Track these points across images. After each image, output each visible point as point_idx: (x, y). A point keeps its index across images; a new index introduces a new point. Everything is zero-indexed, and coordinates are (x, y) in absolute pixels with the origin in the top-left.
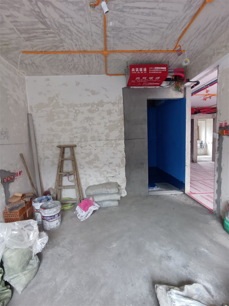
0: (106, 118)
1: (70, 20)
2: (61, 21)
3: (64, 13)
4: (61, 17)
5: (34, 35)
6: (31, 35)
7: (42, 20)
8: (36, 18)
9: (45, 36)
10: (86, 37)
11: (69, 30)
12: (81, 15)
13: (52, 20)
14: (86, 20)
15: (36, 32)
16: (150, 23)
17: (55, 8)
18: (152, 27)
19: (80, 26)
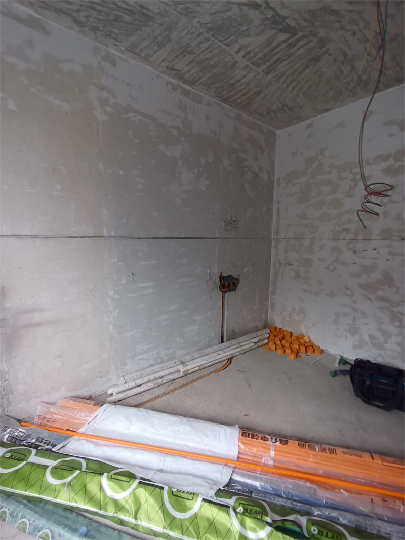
5: (275, 59)
6: (272, 61)
7: (281, 27)
8: (273, 29)
11: (332, 12)
15: (278, 53)
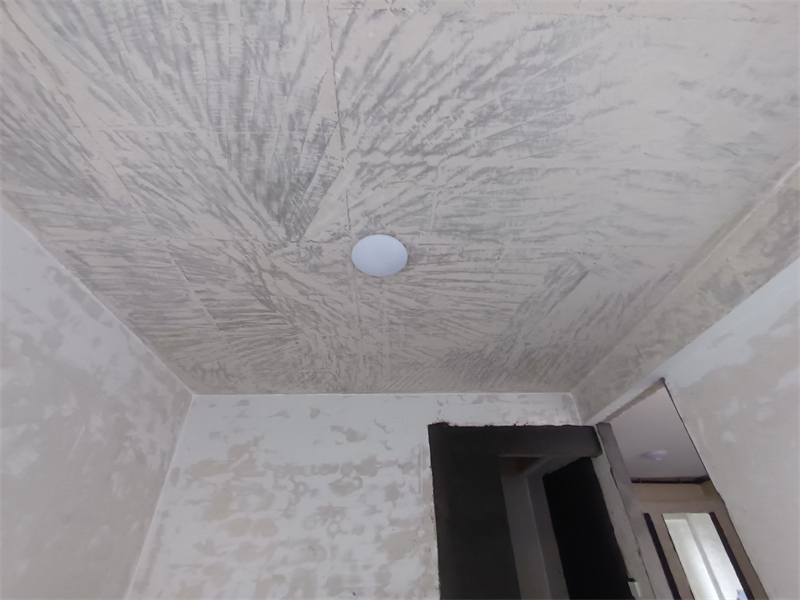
0: (381, 512)
1: (319, 298)
2: (301, 299)
3: (307, 288)
4: (302, 293)
5: (239, 320)
6: (234, 320)
7: (263, 298)
8: (253, 295)
9: (262, 322)
10: (348, 325)
11: (314, 313)
12: (341, 291)
13: (283, 298)
14: (350, 298)
15: (246, 317)
16: (483, 303)
17: (293, 280)
18: (487, 308)
19: (338, 307)
